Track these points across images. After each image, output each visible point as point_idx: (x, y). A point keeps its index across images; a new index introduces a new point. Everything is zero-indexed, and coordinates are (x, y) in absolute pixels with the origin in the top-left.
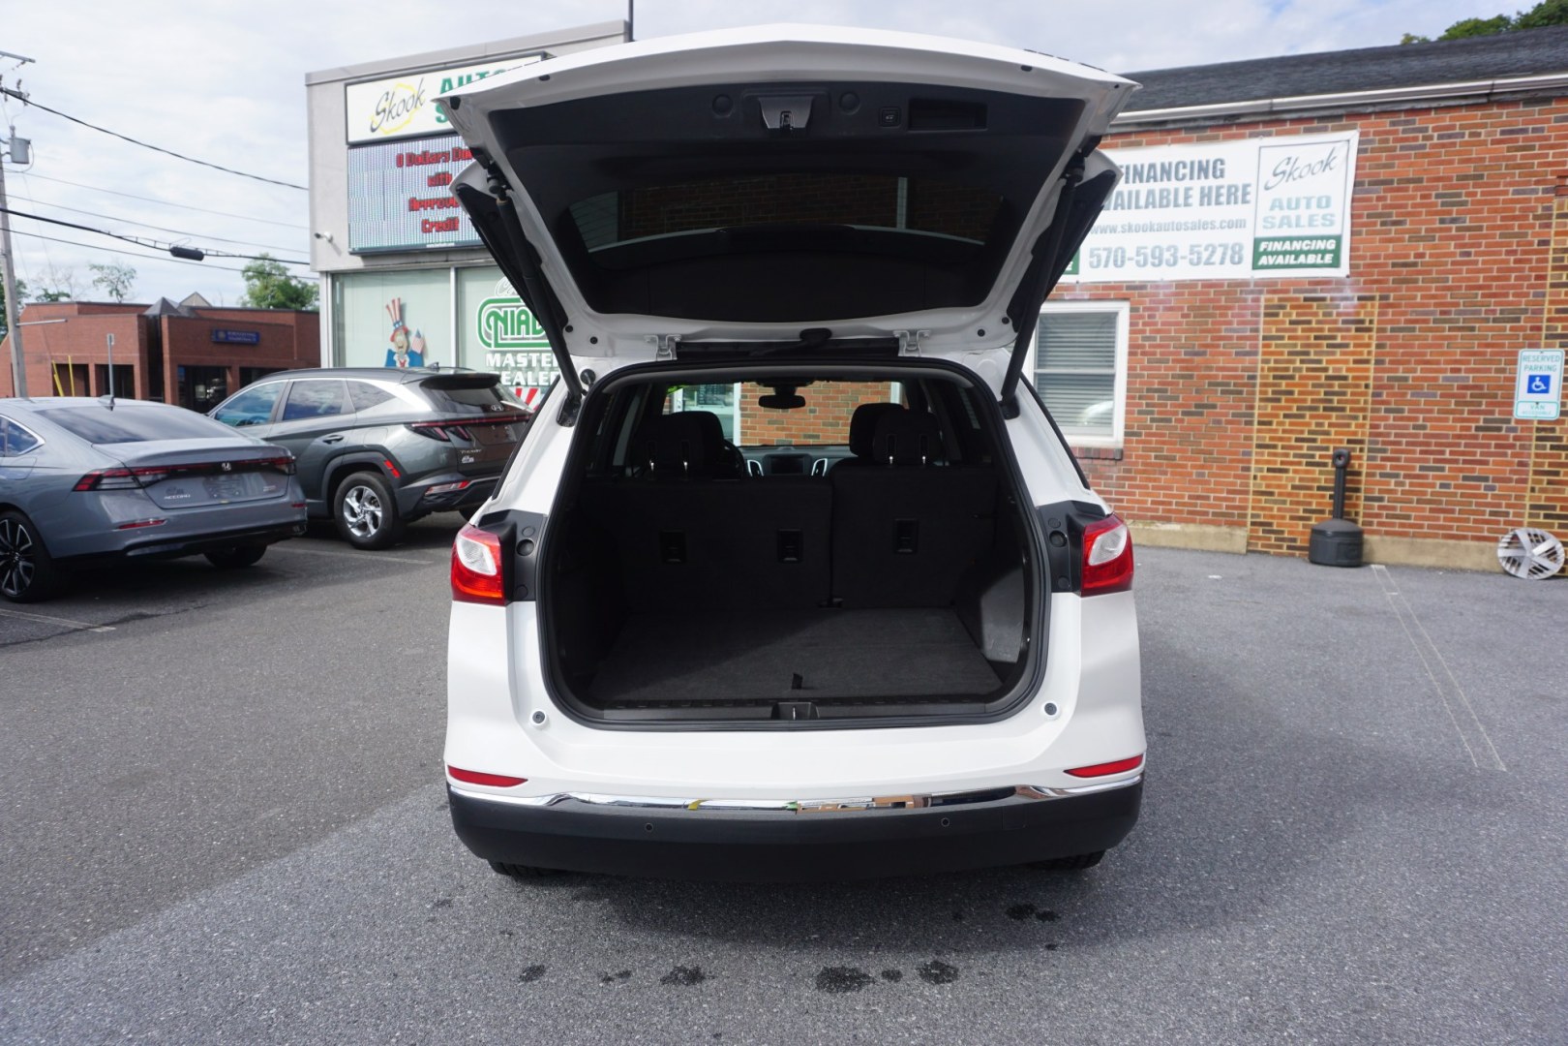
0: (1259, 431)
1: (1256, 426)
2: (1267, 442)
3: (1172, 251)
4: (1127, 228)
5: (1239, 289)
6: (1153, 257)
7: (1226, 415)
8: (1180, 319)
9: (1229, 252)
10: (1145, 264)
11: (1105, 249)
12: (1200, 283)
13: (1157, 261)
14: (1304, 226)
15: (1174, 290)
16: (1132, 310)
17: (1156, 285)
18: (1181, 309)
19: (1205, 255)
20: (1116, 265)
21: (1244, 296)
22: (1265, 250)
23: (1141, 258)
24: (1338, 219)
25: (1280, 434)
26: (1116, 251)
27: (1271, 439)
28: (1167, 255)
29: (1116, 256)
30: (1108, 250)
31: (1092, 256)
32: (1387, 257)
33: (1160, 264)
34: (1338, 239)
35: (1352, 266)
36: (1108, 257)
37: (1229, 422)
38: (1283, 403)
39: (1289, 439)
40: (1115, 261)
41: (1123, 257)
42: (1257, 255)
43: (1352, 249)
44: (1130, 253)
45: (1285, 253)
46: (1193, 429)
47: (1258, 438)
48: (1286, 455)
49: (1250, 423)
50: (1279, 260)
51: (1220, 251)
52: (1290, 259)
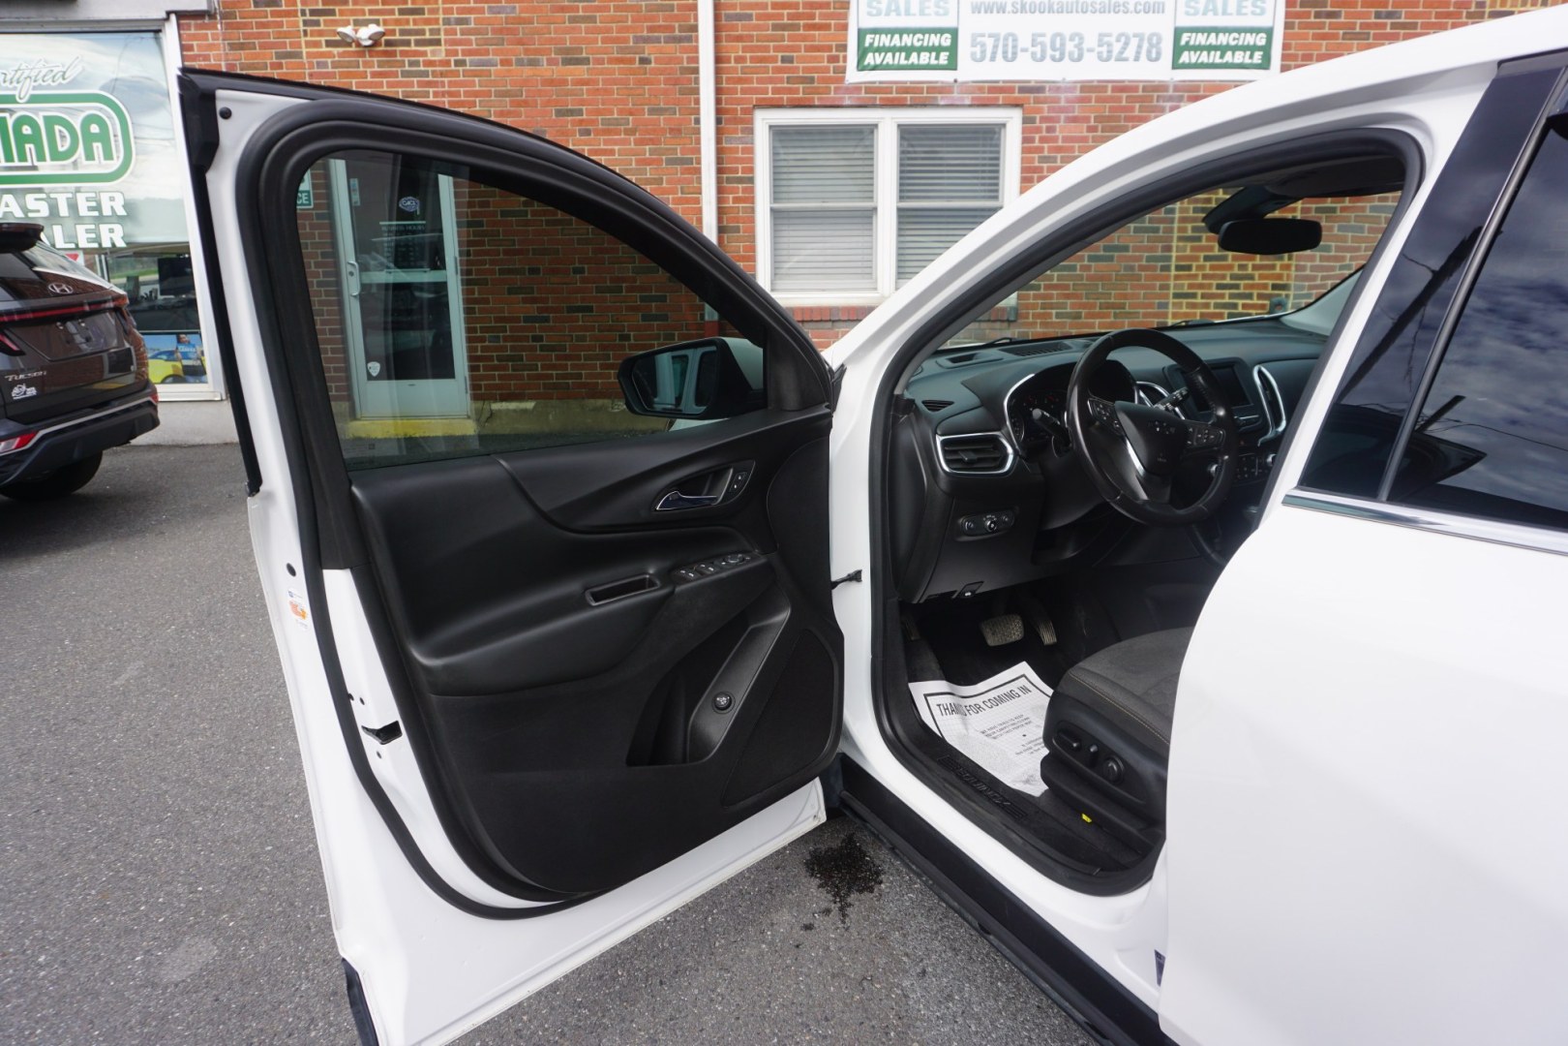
0: (1177, 277)
1: (1173, 272)
2: (1186, 290)
3: (1077, 41)
4: (1019, 7)
5: (1155, 94)
6: (1054, 49)
7: (1139, 259)
8: (1085, 134)
9: (1145, 46)
10: (1042, 59)
11: (990, 36)
12: (1110, 85)
13: (1057, 54)
14: (1231, 14)
15: (1078, 94)
16: (1025, 121)
17: (1056, 87)
18: (1086, 119)
19: (1117, 47)
20: (1005, 58)
21: (1161, 104)
22: (1187, 43)
23: (1038, 49)
24: (1268, 5)
25: (1200, 281)
26: (1006, 39)
27: (1191, 286)
28: (1070, 46)
29: (1005, 45)
30: (995, 36)
31: (973, 45)
33: (1061, 59)
34: (1269, 32)
35: (1283, 68)
36: (996, 47)
37: (1142, 268)
38: (1204, 243)
39: (1210, 286)
40: (1005, 53)
41: (1015, 47)
42: (1178, 50)
43: (1285, 46)
44: (1024, 41)
45: (1210, 48)
46: (1101, 278)
47: (1175, 286)
48: (1207, 306)
49: (1167, 268)
50: (1204, 57)
51: (1134, 42)
52: (1215, 57)
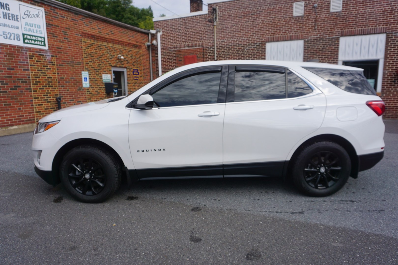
0: (34, 94)
1: (33, 92)
2: (36, 97)
5: (21, 49)
7: (24, 89)
8: (4, 57)
9: (16, 37)
12: (8, 45)
14: (35, 33)
18: (4, 53)
19: (8, 36)
21: (22, 51)
22: (26, 38)
24: (43, 32)
25: (39, 94)
27: (38, 96)
32: (56, 45)
34: (44, 38)
35: (49, 47)
37: (25, 91)
38: (38, 85)
39: (42, 96)
42: (24, 39)
43: (48, 42)
45: (32, 40)
46: (15, 94)
47: (34, 96)
48: (42, 100)
49: (31, 91)
50: (31, 42)
51: (13, 36)
52: (33, 42)
